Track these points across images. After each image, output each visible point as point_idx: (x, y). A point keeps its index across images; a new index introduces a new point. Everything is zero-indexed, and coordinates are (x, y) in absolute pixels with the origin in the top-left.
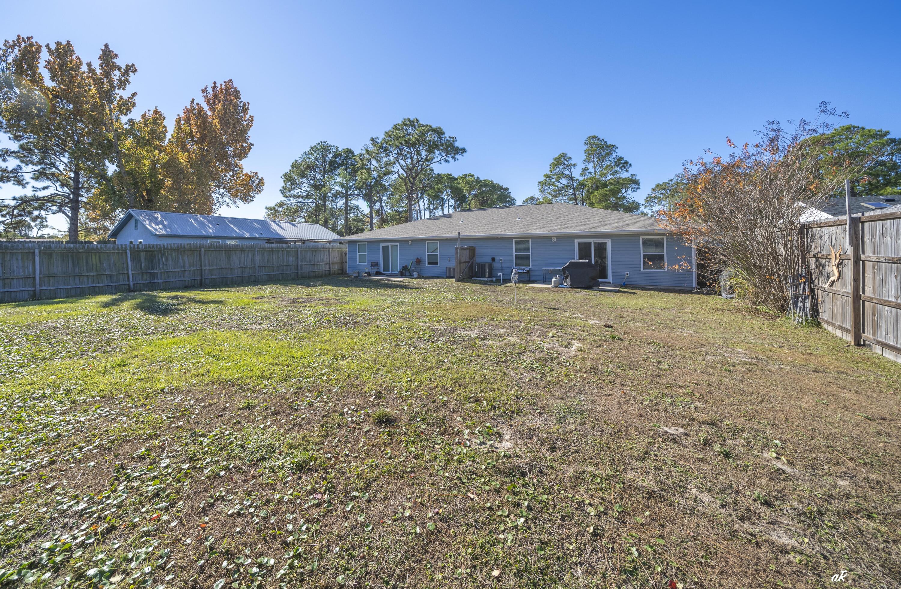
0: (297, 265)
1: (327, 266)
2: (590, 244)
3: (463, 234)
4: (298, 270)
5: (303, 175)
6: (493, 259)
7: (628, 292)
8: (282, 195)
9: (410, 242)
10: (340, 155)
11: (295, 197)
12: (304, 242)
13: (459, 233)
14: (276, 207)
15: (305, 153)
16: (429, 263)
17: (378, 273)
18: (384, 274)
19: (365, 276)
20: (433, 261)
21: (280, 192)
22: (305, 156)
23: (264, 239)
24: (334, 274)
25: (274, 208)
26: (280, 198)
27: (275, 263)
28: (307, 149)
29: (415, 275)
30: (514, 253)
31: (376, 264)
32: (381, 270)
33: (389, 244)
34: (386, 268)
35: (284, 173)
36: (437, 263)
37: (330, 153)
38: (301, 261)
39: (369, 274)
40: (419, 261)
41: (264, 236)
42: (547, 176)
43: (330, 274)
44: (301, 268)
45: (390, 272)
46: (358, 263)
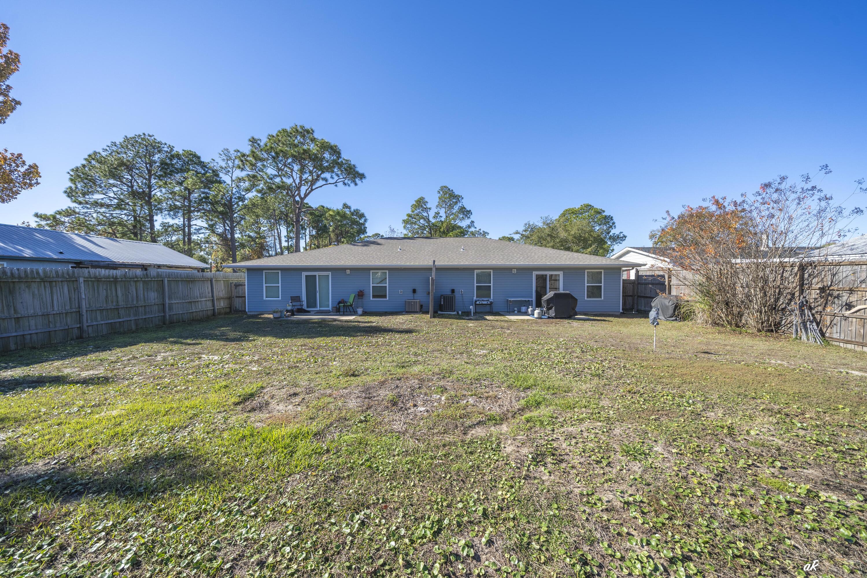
0: (164, 305)
1: (209, 304)
2: (546, 275)
3: (440, 263)
4: (164, 311)
5: (113, 174)
6: (453, 291)
7: (602, 320)
8: (69, 200)
9: (348, 272)
10: (178, 156)
11: (96, 204)
12: (144, 267)
13: (434, 261)
14: (58, 216)
15: (114, 144)
16: (374, 296)
17: (301, 311)
18: (309, 312)
19: (288, 316)
20: (380, 293)
21: (65, 195)
22: (114, 148)
23: (68, 262)
24: (220, 314)
25: (54, 217)
26: (67, 203)
27: (121, 303)
28: (119, 140)
29: (360, 311)
30: (476, 285)
31: (296, 299)
32: (305, 307)
33: (317, 274)
34: (312, 303)
35: (73, 167)
36: (385, 296)
37: (159, 152)
38: (170, 298)
39: (293, 313)
40: (361, 294)
41: (67, 256)
42: (409, 216)
43: (214, 315)
44: (170, 309)
45: (318, 309)
46: (264, 298)
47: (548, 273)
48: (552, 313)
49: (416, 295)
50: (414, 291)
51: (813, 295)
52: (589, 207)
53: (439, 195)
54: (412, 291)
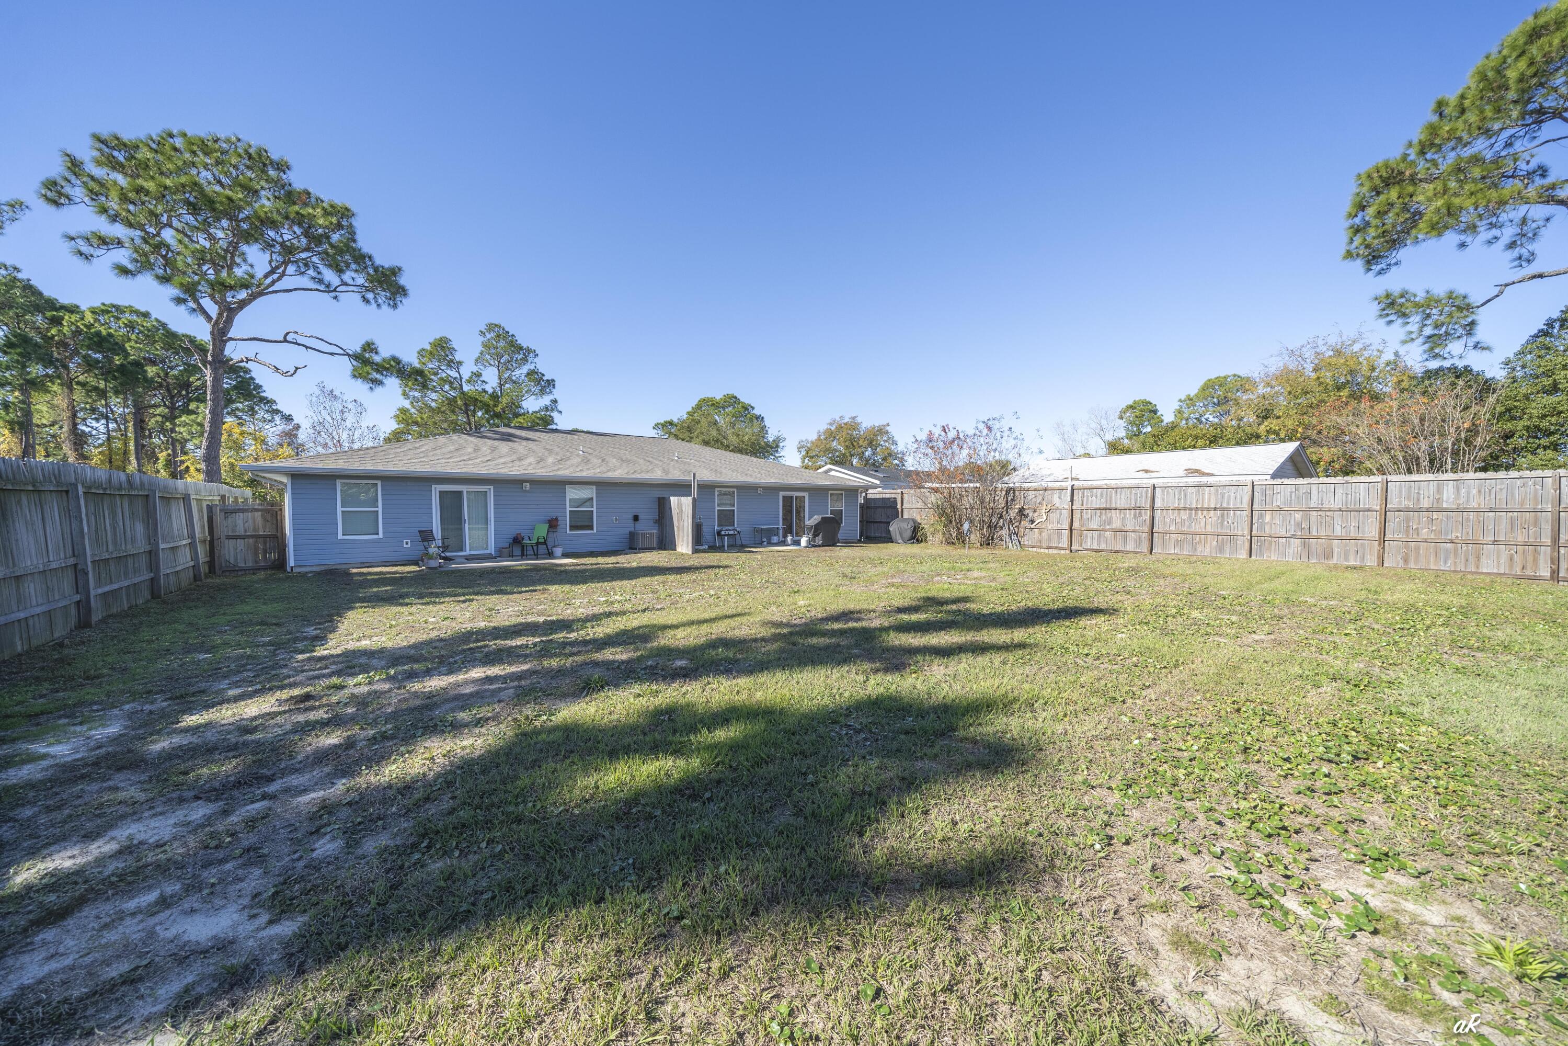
2: (792, 497)
16: (573, 527)
20: (581, 524)
29: (559, 551)
30: (717, 509)
31: (428, 535)
33: (463, 487)
36: (590, 527)
40: (554, 525)
45: (468, 552)
46: (340, 537)
47: (795, 494)
48: (819, 540)
49: (638, 524)
50: (636, 518)
51: (1013, 514)
52: (732, 400)
53: (482, 339)
54: (631, 518)
